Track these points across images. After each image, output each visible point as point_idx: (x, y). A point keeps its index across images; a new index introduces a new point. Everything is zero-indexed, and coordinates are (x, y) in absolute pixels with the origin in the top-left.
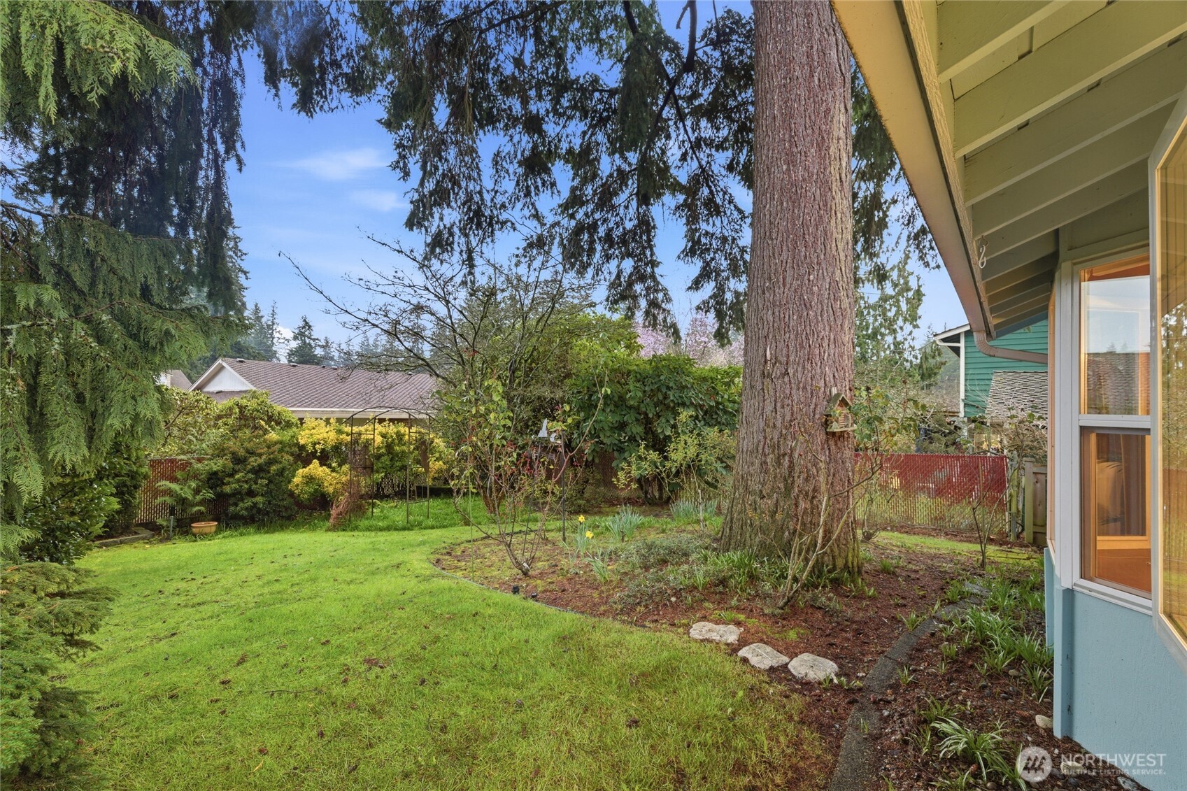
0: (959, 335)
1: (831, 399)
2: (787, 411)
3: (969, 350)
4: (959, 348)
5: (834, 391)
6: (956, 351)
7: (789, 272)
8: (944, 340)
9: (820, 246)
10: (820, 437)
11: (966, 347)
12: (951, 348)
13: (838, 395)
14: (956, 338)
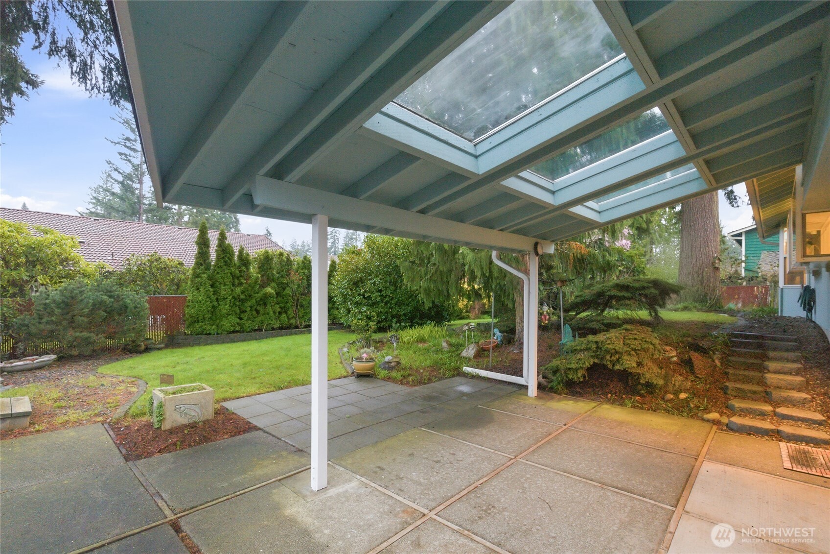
0: (741, 233)
1: (714, 258)
2: (701, 262)
3: (747, 241)
4: (741, 240)
5: (715, 255)
6: (739, 242)
7: (700, 221)
8: (733, 236)
9: (710, 213)
10: (712, 268)
11: (745, 239)
12: (736, 240)
13: (717, 256)
14: (740, 235)
